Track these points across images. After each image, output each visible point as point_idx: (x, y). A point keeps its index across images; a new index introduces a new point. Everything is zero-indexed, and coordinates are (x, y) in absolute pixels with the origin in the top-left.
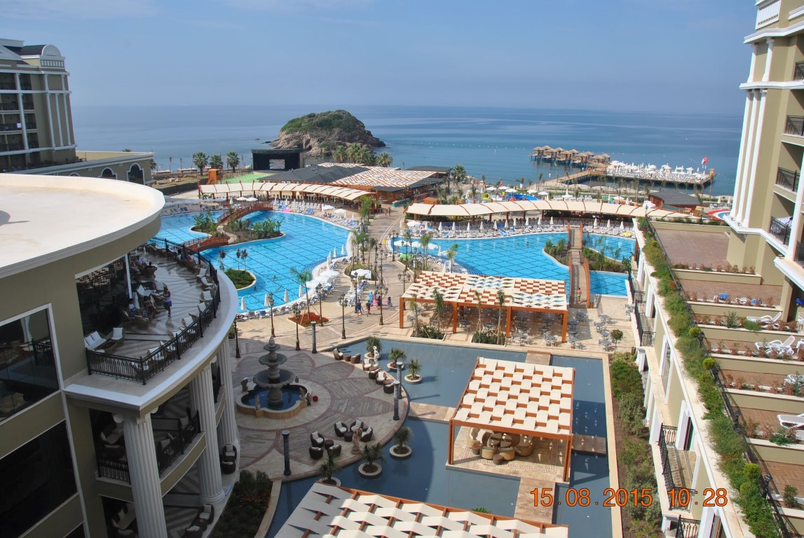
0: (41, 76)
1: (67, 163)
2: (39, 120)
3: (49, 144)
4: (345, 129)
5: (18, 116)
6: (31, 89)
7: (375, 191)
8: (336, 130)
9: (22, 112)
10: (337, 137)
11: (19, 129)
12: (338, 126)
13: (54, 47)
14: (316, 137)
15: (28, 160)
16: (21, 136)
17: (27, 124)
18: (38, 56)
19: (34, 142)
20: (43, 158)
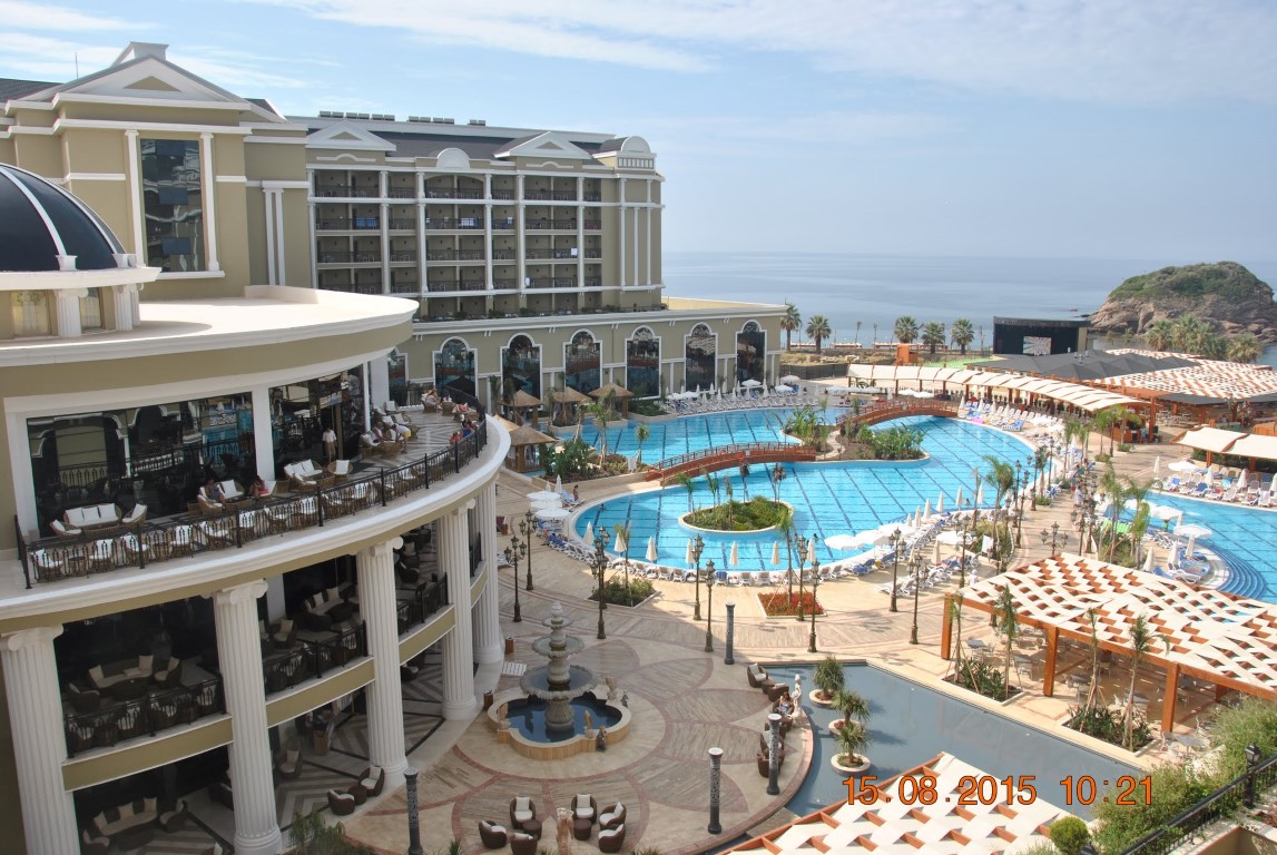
0: (617, 181)
1: (635, 311)
2: (605, 246)
3: (617, 282)
4: (1227, 297)
5: (575, 238)
6: (600, 200)
7: (1149, 400)
8: (1210, 299)
9: (581, 232)
10: (1209, 312)
11: (574, 257)
12: (1215, 290)
13: (641, 139)
14: (1165, 308)
15: (581, 303)
16: (575, 266)
17: (586, 250)
18: (614, 153)
19: (594, 276)
20: (605, 301)
